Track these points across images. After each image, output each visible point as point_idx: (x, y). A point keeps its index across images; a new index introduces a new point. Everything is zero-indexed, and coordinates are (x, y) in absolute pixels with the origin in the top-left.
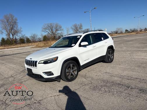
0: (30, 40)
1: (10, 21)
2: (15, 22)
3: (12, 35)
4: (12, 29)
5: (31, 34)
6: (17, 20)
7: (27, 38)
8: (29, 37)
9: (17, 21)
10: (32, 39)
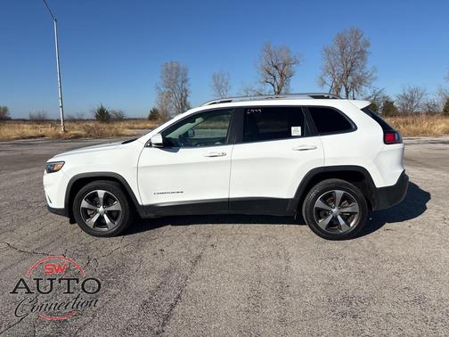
0: (396, 109)
1: (349, 49)
2: (362, 52)
3: (347, 89)
4: (349, 72)
5: (404, 90)
6: (367, 44)
7: (387, 102)
8: (393, 98)
9: (368, 50)
10: (402, 104)
